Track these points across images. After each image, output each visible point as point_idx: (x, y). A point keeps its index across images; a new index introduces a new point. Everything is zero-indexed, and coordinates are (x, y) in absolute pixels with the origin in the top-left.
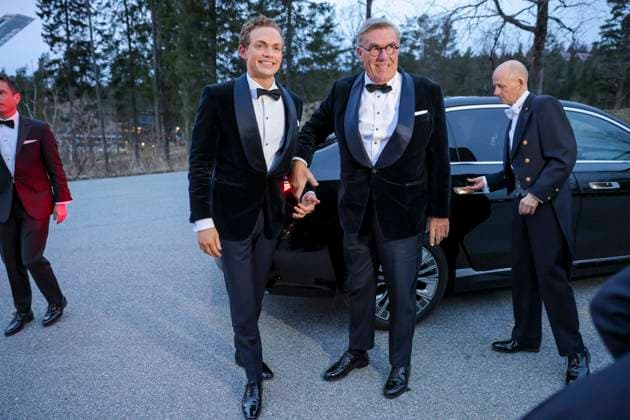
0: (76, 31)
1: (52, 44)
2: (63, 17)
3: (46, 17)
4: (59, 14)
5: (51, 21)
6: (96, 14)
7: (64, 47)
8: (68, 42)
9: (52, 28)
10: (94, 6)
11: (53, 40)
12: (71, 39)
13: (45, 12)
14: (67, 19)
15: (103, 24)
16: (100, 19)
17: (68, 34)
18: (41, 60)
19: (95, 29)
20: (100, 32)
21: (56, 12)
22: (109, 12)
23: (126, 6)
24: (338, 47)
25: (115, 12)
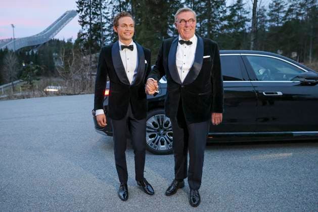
0: (94, 18)
1: (83, 26)
2: (89, 11)
3: (81, 12)
4: (87, 9)
5: (83, 14)
6: (105, 8)
7: (89, 27)
8: (91, 24)
9: (83, 17)
10: (103, 4)
11: (83, 23)
12: (92, 22)
13: (80, 9)
14: (90, 12)
15: (108, 13)
16: (106, 11)
17: (91, 20)
18: (79, 34)
19: (103, 16)
20: (106, 18)
21: (85, 9)
22: (111, 6)
23: (120, 2)
24: (246, 17)
25: (114, 6)
